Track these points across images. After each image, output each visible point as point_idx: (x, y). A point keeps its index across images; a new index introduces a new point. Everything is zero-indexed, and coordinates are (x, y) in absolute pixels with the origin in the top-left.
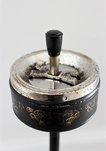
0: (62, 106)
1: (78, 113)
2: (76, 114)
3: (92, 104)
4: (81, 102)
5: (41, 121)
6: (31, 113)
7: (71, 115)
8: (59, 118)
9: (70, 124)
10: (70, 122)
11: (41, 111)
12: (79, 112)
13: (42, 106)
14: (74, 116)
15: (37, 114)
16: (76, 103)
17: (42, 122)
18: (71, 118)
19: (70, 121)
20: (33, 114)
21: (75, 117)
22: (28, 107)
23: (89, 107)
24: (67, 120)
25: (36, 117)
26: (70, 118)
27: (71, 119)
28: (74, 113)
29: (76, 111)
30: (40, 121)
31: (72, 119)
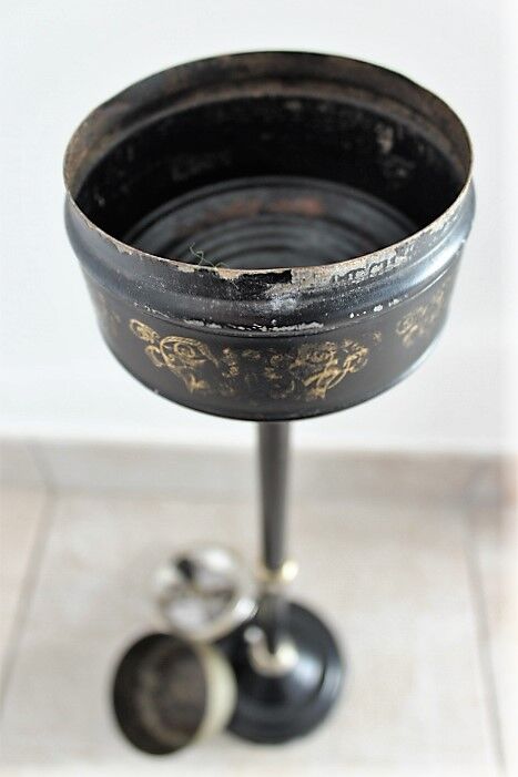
0: (284, 329)
1: (360, 353)
2: (349, 359)
3: (429, 314)
4: (376, 309)
5: (193, 379)
6: (149, 343)
7: (328, 365)
8: (273, 376)
9: (323, 396)
10: (324, 390)
11: (190, 341)
12: (365, 350)
13: (191, 322)
14: (340, 366)
15: (173, 352)
16: (352, 316)
17: (198, 385)
18: (326, 373)
19: (323, 386)
20: (158, 350)
21: (346, 371)
22: (133, 321)
23: (415, 328)
24: (307, 383)
25: (173, 363)
26: (322, 376)
27: (325, 379)
28: (341, 356)
29: (349, 348)
30: (190, 380)
31: (331, 376)
